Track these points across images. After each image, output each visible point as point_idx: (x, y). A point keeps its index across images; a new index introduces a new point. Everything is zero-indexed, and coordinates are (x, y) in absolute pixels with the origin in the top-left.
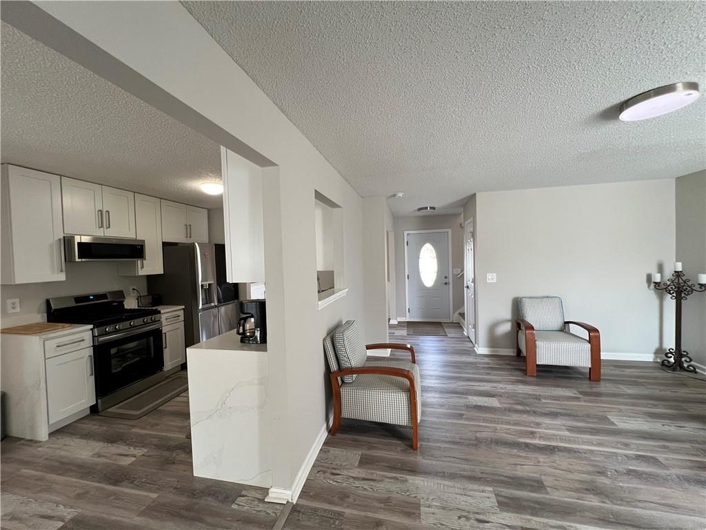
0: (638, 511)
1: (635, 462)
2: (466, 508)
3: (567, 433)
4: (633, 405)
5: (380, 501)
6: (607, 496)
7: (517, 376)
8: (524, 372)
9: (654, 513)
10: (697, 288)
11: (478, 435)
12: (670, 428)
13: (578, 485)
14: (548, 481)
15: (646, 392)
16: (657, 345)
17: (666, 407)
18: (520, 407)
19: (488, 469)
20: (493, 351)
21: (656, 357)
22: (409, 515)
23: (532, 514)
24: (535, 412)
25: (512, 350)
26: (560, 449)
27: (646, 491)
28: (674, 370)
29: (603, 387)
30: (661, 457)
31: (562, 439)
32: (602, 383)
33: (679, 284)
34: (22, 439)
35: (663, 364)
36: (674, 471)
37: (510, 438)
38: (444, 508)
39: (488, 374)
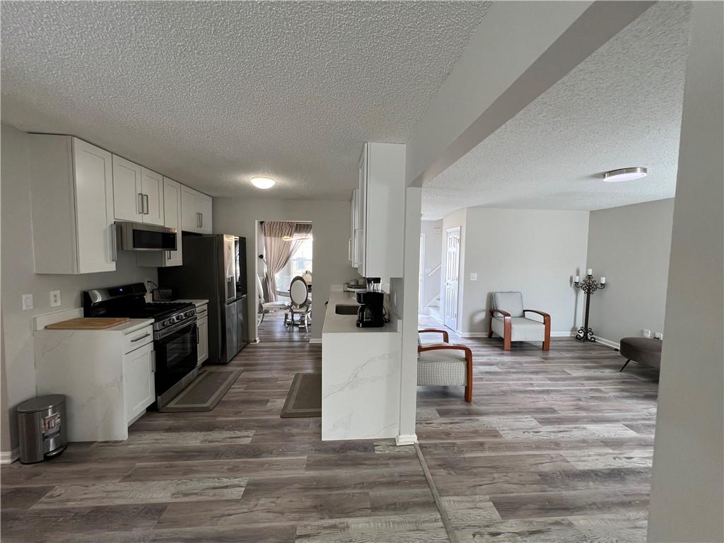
0: (606, 414)
1: (591, 392)
2: (524, 427)
3: (549, 382)
4: (575, 363)
5: (473, 433)
6: (588, 410)
7: (497, 351)
8: (502, 348)
9: (613, 414)
10: (599, 286)
11: (501, 388)
12: (598, 373)
13: (572, 408)
14: (556, 408)
15: (576, 355)
16: (572, 325)
17: (591, 362)
18: (514, 370)
19: (521, 407)
20: (472, 335)
21: (571, 334)
22: (496, 436)
23: (559, 424)
24: (525, 372)
25: (484, 333)
26: (552, 391)
27: (604, 405)
28: (584, 341)
29: (551, 354)
30: (602, 388)
31: (548, 385)
32: (550, 352)
33: (589, 283)
34: (95, 442)
35: (577, 338)
36: (611, 394)
37: (522, 388)
38: (512, 430)
39: (479, 351)
